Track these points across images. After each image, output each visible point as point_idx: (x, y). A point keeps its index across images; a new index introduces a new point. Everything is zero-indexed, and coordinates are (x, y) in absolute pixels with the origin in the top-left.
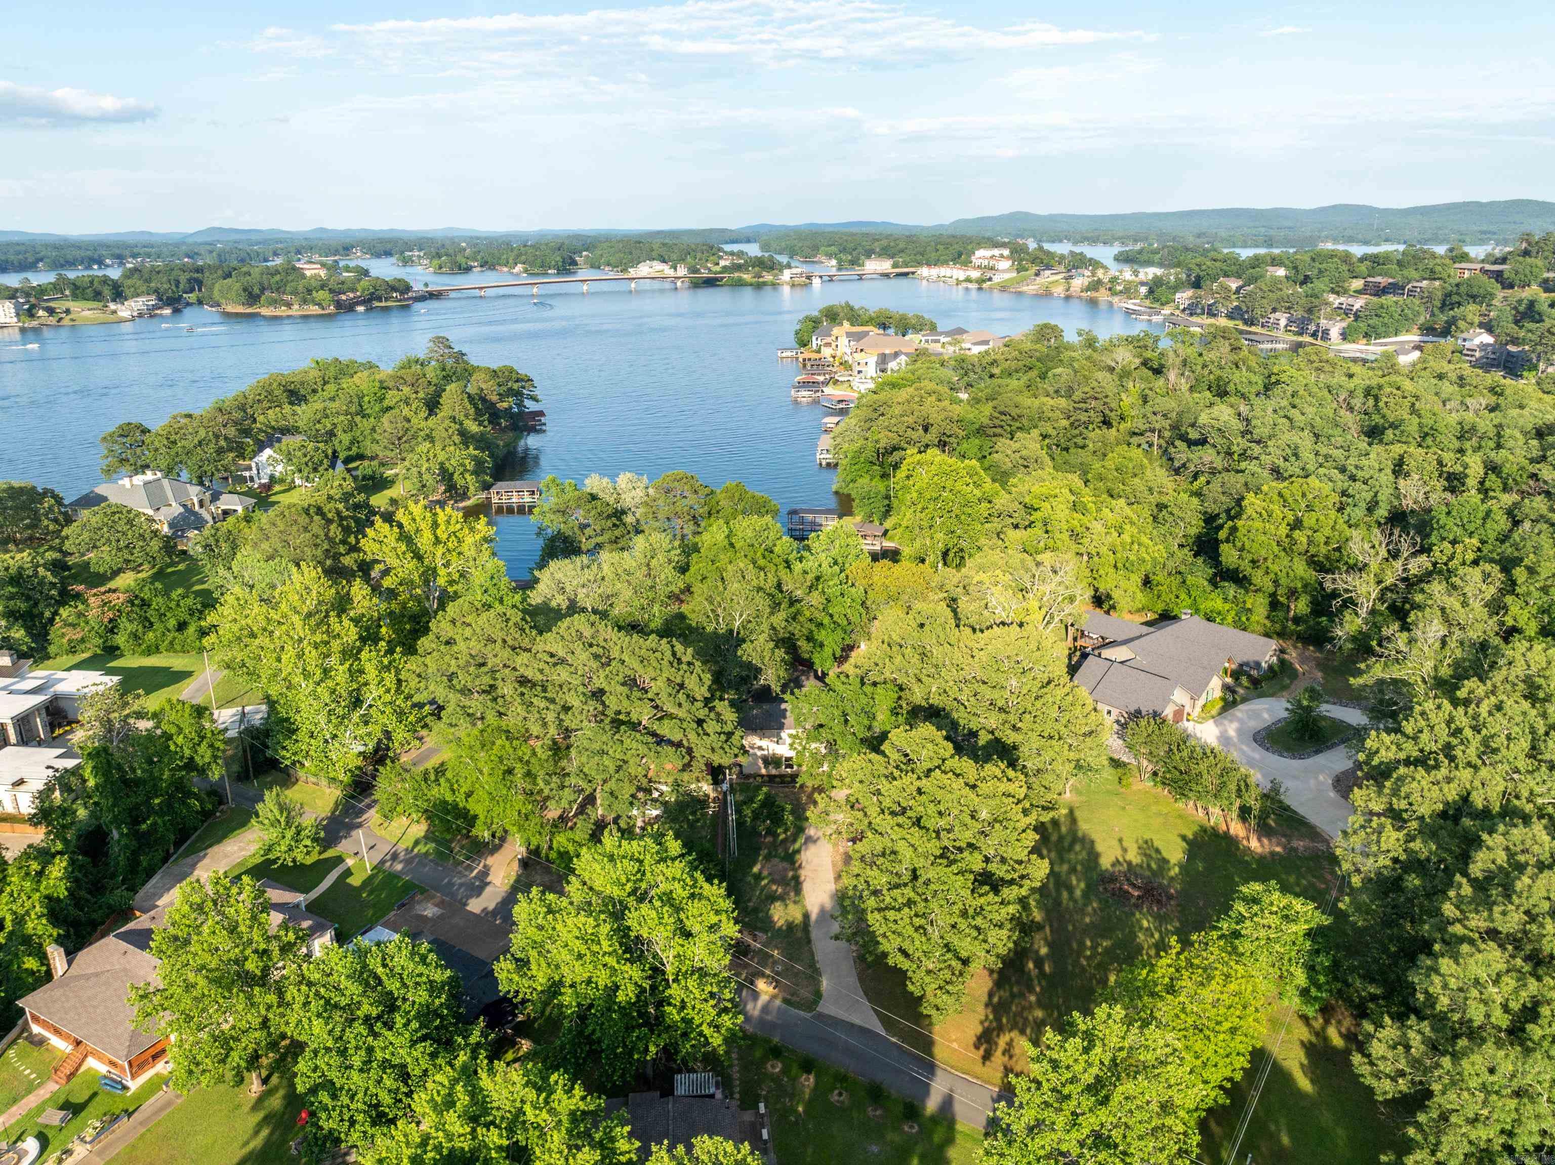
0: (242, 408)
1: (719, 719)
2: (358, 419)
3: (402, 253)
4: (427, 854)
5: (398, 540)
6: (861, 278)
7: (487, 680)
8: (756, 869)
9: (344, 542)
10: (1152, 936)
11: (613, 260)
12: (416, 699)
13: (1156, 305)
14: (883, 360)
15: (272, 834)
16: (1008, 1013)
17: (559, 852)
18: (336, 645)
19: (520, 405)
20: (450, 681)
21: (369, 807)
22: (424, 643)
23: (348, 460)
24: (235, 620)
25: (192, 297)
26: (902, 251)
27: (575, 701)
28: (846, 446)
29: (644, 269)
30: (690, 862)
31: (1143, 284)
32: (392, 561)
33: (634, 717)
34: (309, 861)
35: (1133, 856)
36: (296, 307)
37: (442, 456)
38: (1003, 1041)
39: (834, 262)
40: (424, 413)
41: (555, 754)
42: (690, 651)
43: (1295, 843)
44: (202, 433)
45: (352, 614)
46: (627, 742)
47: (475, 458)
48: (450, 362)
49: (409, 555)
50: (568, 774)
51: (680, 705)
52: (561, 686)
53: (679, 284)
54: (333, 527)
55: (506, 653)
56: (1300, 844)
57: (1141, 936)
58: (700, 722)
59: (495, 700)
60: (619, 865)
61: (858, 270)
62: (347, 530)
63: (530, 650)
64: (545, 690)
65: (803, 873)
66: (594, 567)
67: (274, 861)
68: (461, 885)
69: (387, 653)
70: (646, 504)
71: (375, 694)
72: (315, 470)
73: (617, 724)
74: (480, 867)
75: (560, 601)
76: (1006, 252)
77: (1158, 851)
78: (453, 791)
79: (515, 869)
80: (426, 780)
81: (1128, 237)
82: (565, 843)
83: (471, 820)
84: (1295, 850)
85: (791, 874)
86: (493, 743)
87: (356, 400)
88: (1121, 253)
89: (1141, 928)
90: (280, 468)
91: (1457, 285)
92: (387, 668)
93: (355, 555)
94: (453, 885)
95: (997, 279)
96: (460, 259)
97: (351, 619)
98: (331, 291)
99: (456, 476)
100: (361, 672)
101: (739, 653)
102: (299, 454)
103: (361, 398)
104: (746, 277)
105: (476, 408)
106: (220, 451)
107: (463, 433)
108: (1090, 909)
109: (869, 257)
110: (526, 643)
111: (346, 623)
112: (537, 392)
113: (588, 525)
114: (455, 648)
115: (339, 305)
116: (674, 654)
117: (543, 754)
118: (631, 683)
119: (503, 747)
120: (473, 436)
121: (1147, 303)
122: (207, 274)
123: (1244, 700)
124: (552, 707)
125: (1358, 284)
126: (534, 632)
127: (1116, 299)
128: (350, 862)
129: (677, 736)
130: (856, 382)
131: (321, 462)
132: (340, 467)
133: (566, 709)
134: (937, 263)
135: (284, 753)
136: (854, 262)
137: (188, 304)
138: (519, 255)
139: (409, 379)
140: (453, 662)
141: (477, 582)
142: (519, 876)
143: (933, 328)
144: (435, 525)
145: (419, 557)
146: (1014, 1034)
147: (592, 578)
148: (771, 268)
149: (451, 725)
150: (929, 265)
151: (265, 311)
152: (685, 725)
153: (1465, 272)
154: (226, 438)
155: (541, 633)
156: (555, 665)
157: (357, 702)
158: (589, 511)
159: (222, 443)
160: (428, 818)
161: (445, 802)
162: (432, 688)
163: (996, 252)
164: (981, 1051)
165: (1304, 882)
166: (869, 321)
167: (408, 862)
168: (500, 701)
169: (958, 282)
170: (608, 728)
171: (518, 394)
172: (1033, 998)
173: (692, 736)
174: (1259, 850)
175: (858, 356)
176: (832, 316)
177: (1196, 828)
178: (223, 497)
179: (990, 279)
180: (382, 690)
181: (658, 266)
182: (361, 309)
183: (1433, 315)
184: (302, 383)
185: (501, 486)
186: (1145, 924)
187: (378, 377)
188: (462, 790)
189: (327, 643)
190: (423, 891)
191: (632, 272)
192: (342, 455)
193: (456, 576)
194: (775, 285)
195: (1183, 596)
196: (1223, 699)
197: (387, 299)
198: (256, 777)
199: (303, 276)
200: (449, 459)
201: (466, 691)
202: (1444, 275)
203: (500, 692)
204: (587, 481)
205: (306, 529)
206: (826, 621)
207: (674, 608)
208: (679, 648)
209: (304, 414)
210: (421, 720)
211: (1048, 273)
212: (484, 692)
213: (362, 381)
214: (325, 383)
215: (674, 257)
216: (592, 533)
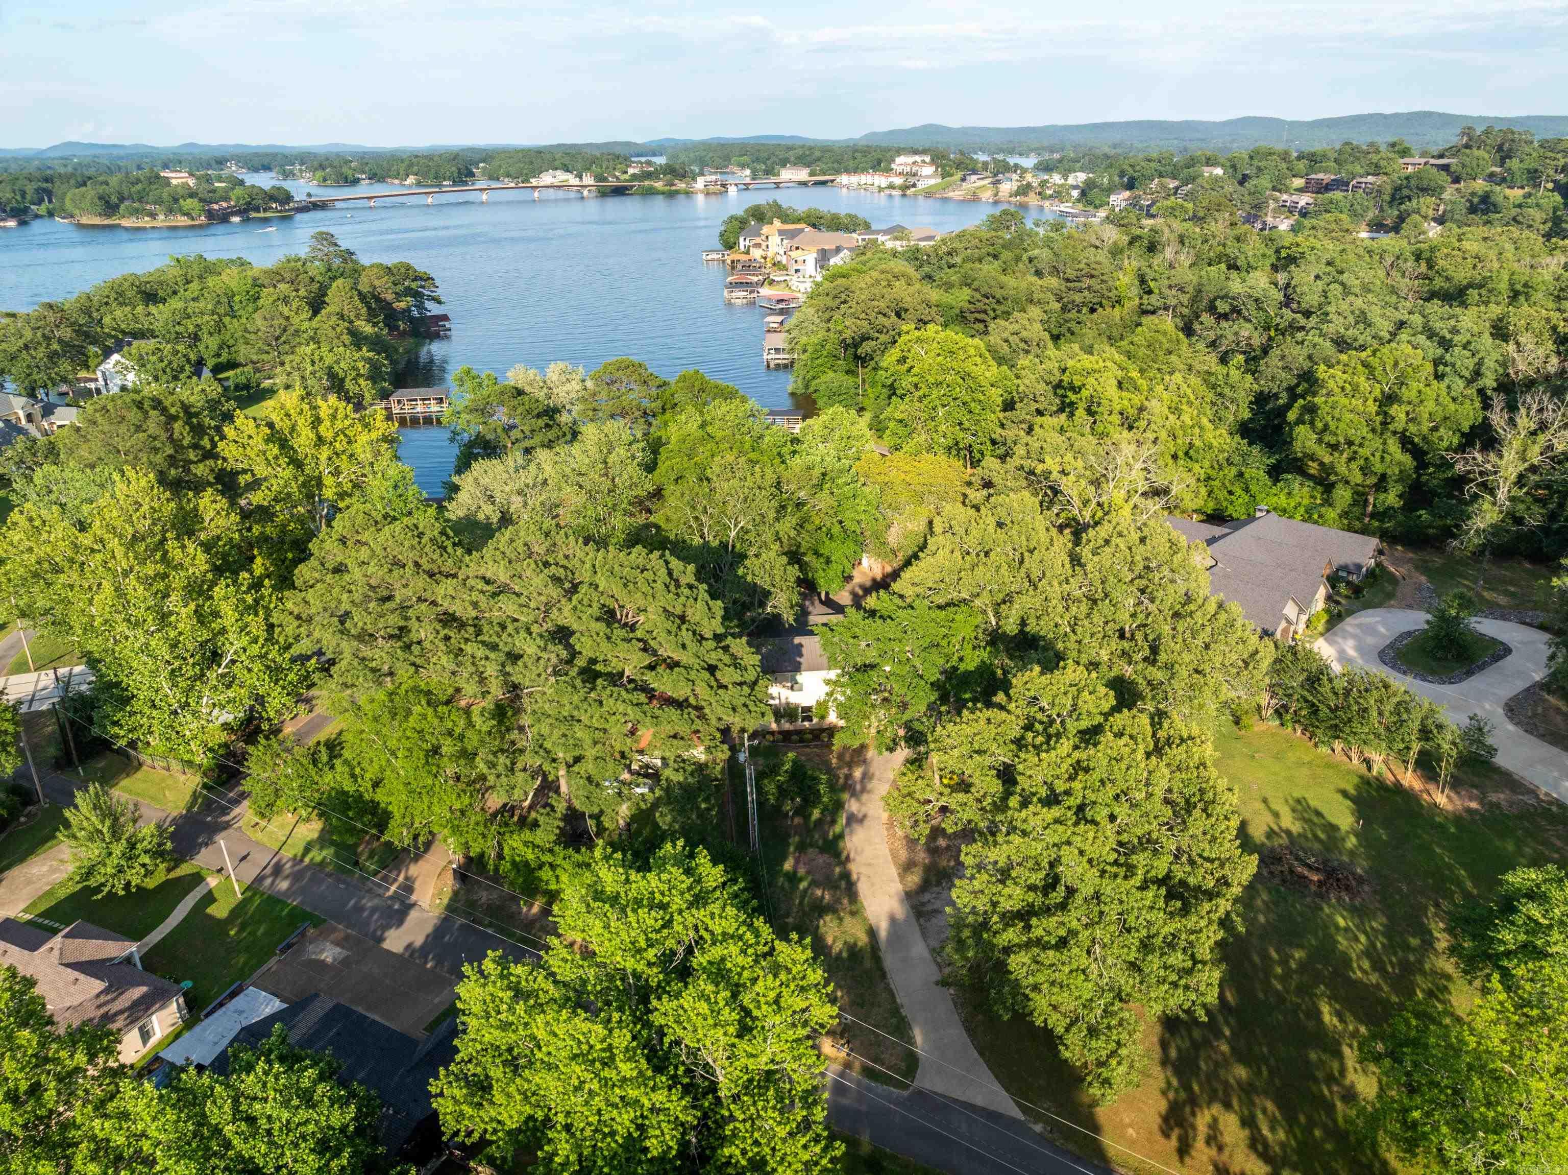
0: (87, 311)
1: (736, 664)
2: (227, 320)
3: (282, 166)
4: (322, 863)
5: (268, 441)
6: (777, 186)
7: (394, 620)
8: (788, 866)
9: (195, 446)
10: (1357, 940)
11: (512, 170)
12: (295, 650)
13: (1090, 208)
14: (823, 257)
15: (95, 851)
16: (1198, 1075)
17: (514, 863)
18: (178, 580)
19: (420, 307)
20: (342, 623)
21: (237, 802)
22: (304, 572)
23: (217, 369)
24: (30, 550)
25: (42, 209)
26: (818, 159)
27: (530, 648)
28: (804, 340)
29: (547, 178)
30: (736, 896)
31: (1075, 187)
32: (261, 470)
33: (615, 666)
34: (151, 883)
35: (1289, 822)
36: (161, 217)
37: (329, 359)
38: (1202, 1121)
39: (748, 172)
40: (306, 314)
41: (501, 723)
42: (691, 568)
43: (1493, 797)
44: (28, 334)
45: (203, 536)
46: (609, 703)
47: (369, 360)
48: (337, 262)
49: (283, 461)
50: (522, 751)
51: (684, 646)
52: (503, 627)
53: (586, 193)
54: (177, 426)
55: (420, 582)
56: (1500, 797)
57: (1343, 942)
58: (712, 669)
59: (407, 647)
60: (632, 918)
61: (774, 179)
62: (198, 430)
63: (454, 576)
64: (479, 632)
65: (853, 867)
66: (533, 468)
67: (98, 889)
68: (374, 910)
69: (250, 587)
70: (584, 400)
71: (238, 645)
72: (176, 378)
73: (590, 675)
74: (401, 878)
75: (488, 513)
76: (928, 159)
77: (1318, 814)
78: (353, 776)
79: (449, 884)
80: (315, 762)
81: (1044, 149)
82: (522, 849)
83: (382, 819)
84: (1498, 805)
85: (837, 870)
86: (409, 713)
87: (224, 300)
88: (1040, 163)
89: (1337, 928)
90: (131, 376)
91: (1407, 178)
92: (253, 609)
93: (210, 462)
94: (362, 909)
95: (921, 185)
96: (345, 170)
97: (202, 544)
98: (201, 200)
99: (347, 380)
100: (216, 614)
101: (740, 572)
102: (153, 359)
103: (231, 297)
104: (659, 185)
105: (369, 308)
106: (53, 357)
107: (354, 333)
108: (1259, 902)
109: (784, 166)
110: (448, 566)
111: (191, 547)
112: (439, 292)
113: (513, 427)
114: (347, 577)
115: (211, 215)
116: (670, 573)
117: (483, 724)
118: (609, 616)
119: (424, 717)
120: (366, 338)
121: (1080, 206)
122: (57, 184)
123: (1350, 613)
124: (492, 655)
125: (1299, 182)
126: (460, 551)
127: (1047, 203)
128: (213, 882)
129: (681, 692)
130: (794, 282)
131: (182, 370)
132: (206, 373)
133: (514, 657)
134: (856, 170)
135: (116, 730)
136: (769, 172)
137: (37, 216)
138: (411, 165)
139: (287, 276)
140: (345, 596)
141: (377, 493)
142: (456, 894)
143: (867, 226)
144: (317, 421)
145: (298, 464)
146: (1216, 1109)
147: (530, 481)
148: (683, 176)
149: (346, 685)
150: (847, 171)
151: (125, 223)
152: (693, 675)
153: (1410, 166)
154: (60, 341)
155: (469, 552)
156: (494, 595)
157: (216, 657)
158: (515, 408)
159: (56, 346)
160: (320, 815)
161: (345, 793)
162: (317, 635)
163: (918, 158)
164: (1174, 1142)
165: (1528, 850)
166: (799, 220)
167: (296, 877)
168: (416, 649)
169: (880, 189)
170: (578, 682)
171: (417, 295)
172: (1225, 1048)
173: (702, 691)
174: (1450, 807)
175: (794, 254)
176: (759, 215)
177: (1356, 780)
178: (59, 411)
179: (914, 185)
180: (245, 640)
181: (562, 176)
182: (236, 219)
183: (1382, 210)
184: (161, 283)
185: (402, 394)
186: (1341, 922)
187: (249, 273)
188: (368, 776)
189: (165, 576)
190: (317, 922)
191: (534, 182)
192: (211, 362)
193: (348, 487)
194: (688, 194)
195: (1239, 491)
196: (1327, 611)
197: (265, 210)
198: (82, 762)
199: (168, 184)
200: (337, 362)
201: (366, 637)
202: (1388, 170)
203: (414, 636)
204: (509, 374)
205: (139, 428)
206: (836, 529)
207: (641, 519)
208: (676, 564)
209: (161, 314)
210: (307, 677)
211: (974, 178)
212: (391, 637)
213: (231, 279)
214: (188, 282)
215: (579, 166)
216: (520, 436)
